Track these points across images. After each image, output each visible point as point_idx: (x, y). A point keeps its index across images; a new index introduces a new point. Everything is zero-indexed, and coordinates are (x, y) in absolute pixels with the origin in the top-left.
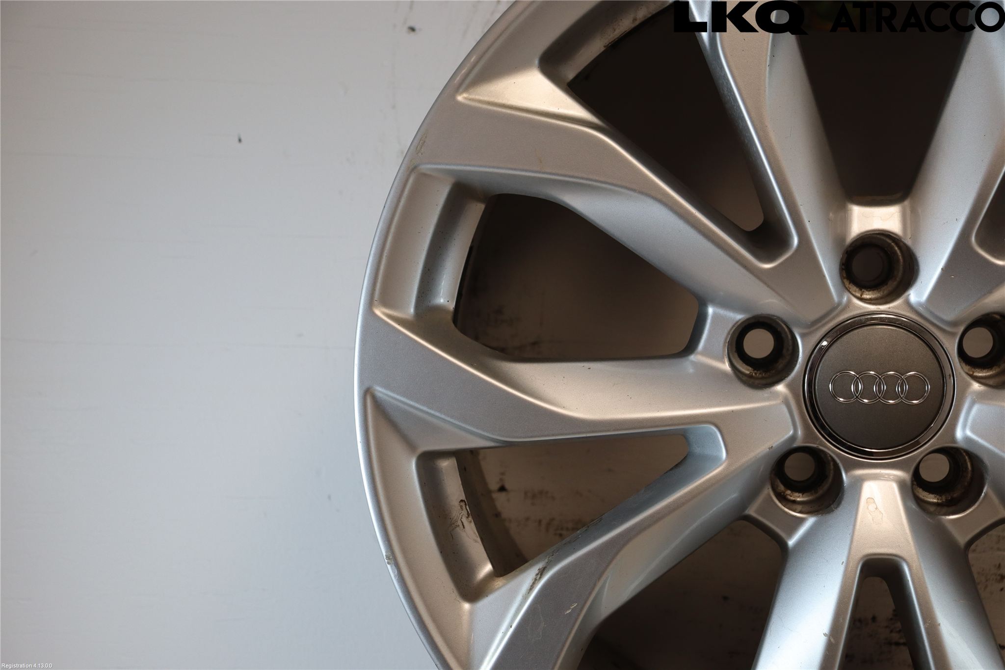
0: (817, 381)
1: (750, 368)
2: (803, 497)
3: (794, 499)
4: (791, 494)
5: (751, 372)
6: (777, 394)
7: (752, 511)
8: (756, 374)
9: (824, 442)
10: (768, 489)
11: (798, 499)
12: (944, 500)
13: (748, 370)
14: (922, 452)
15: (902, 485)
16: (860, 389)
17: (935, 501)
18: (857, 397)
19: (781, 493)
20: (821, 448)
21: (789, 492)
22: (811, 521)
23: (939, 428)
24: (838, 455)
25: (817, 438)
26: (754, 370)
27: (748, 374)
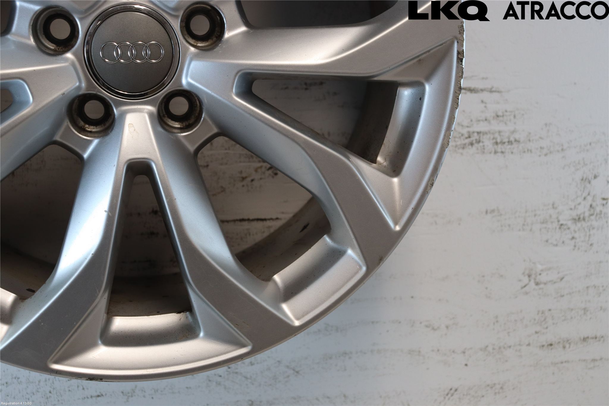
0: (92, 49)
1: (55, 45)
2: (96, 129)
3: (91, 130)
4: (89, 127)
5: (55, 48)
6: (67, 60)
7: (57, 138)
8: (58, 49)
9: (100, 90)
10: (67, 122)
11: (94, 130)
12: (184, 126)
13: (53, 46)
14: (163, 94)
15: (151, 115)
16: (120, 53)
17: (179, 126)
18: (118, 59)
19: (82, 127)
20: (99, 94)
21: (87, 126)
22: (96, 142)
23: (172, 77)
24: (111, 98)
25: (96, 87)
26: (57, 47)
27: (53, 49)
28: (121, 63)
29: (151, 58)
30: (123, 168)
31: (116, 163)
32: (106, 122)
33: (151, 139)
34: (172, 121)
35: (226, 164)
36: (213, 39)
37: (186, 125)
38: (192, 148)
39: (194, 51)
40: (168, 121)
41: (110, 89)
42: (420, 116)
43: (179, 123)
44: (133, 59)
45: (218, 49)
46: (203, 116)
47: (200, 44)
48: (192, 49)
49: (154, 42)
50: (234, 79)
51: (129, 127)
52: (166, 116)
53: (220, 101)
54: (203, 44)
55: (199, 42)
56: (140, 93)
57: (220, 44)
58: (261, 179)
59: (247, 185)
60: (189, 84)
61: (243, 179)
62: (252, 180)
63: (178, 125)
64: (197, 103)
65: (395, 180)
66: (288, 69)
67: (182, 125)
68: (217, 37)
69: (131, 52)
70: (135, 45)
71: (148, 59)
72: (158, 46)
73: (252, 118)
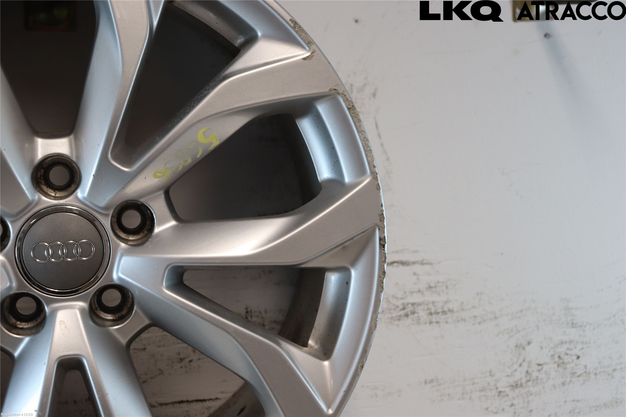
28: (52, 262)
29: (82, 256)
30: (54, 366)
31: (46, 361)
32: (38, 319)
33: (82, 335)
34: (105, 313)
35: (164, 346)
36: (144, 232)
37: (118, 317)
38: (124, 341)
39: (125, 247)
40: (101, 314)
41: (42, 288)
42: (347, 300)
43: (112, 315)
44: (63, 258)
45: (148, 244)
46: (135, 309)
47: (132, 237)
48: (123, 245)
49: (85, 240)
50: (164, 273)
51: (60, 324)
52: (99, 309)
53: (150, 295)
54: (134, 237)
55: (131, 236)
56: (72, 290)
57: (150, 239)
58: (199, 359)
59: (186, 367)
60: (120, 279)
61: (181, 360)
62: (191, 361)
63: (110, 317)
64: (129, 294)
65: (326, 363)
66: (216, 261)
67: (115, 317)
68: (148, 231)
69: (61, 252)
70: (66, 244)
71: (79, 257)
72: (89, 244)
73: (182, 309)
